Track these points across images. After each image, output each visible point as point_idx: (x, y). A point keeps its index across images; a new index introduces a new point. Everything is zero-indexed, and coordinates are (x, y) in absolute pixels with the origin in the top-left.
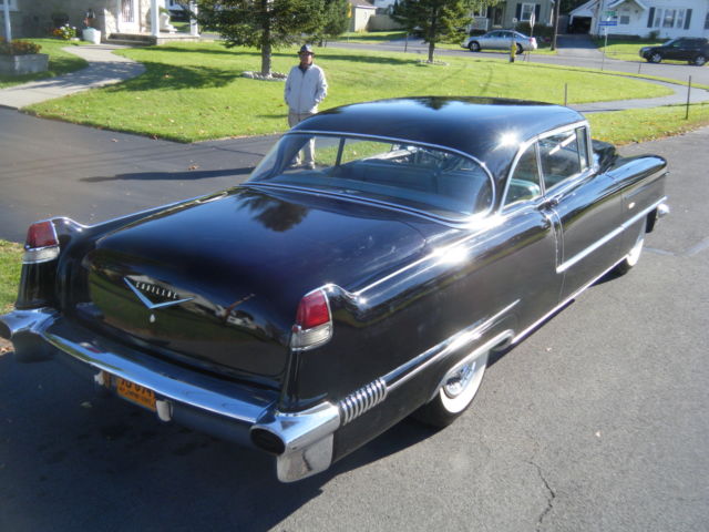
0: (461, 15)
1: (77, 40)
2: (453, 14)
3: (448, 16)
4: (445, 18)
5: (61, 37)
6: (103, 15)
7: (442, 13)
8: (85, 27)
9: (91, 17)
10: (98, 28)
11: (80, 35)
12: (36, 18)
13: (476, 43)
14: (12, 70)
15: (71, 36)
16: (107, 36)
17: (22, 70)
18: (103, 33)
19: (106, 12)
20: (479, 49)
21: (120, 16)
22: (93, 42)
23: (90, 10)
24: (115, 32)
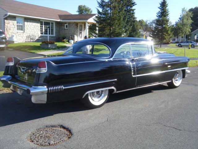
0: (169, 35)
1: (68, 43)
2: (167, 35)
3: (165, 35)
4: (164, 36)
5: (64, 42)
6: (74, 37)
7: (164, 34)
8: (70, 40)
9: (71, 37)
10: (73, 40)
11: (68, 41)
12: (59, 38)
13: (180, 44)
14: (48, 47)
15: (66, 42)
16: (75, 42)
17: (50, 47)
18: (74, 41)
19: (75, 36)
20: (181, 46)
21: (79, 37)
22: (71, 43)
23: (71, 36)
24: (77, 41)
